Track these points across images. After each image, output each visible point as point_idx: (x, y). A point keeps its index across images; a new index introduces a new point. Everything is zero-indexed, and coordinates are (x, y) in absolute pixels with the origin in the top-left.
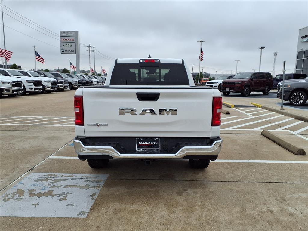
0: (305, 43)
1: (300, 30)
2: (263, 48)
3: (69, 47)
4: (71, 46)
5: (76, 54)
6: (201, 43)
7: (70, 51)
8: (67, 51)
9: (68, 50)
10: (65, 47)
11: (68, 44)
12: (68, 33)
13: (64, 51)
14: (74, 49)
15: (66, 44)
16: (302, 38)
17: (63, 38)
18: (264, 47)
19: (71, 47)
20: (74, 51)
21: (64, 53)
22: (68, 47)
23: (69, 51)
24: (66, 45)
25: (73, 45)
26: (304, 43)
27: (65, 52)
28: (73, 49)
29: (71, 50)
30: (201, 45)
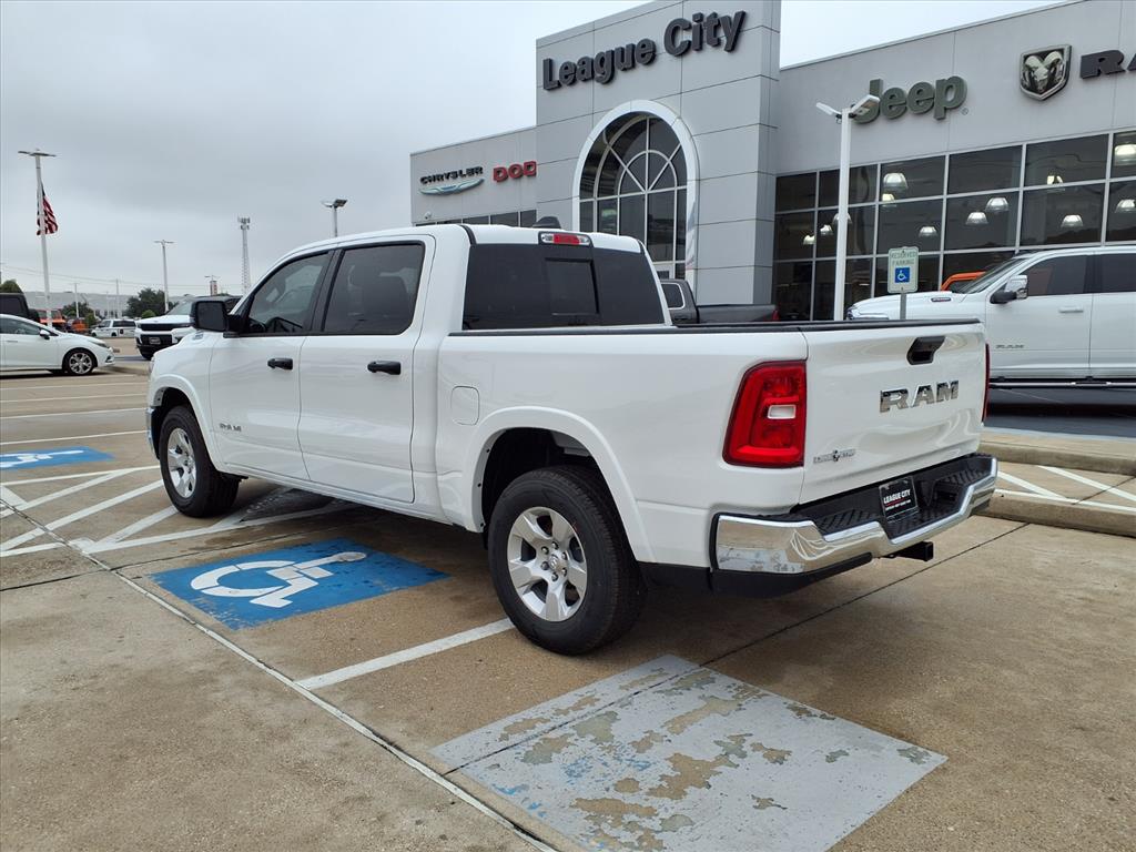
0: (436, 198)
1: (412, 155)
2: (340, 203)
6: (38, 162)
16: (423, 180)
18: (345, 202)
26: (431, 198)
30: (38, 168)
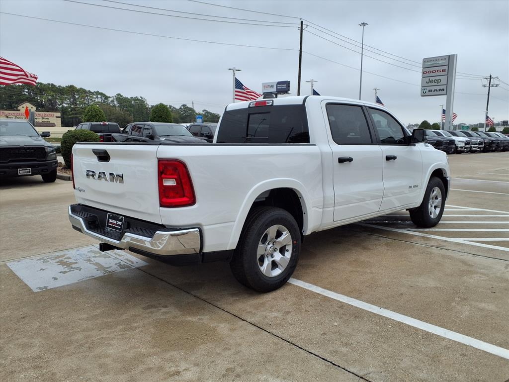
3: (436, 84)
4: (439, 81)
5: (446, 94)
7: (437, 91)
8: (431, 91)
9: (433, 88)
10: (430, 84)
11: (433, 79)
12: (436, 60)
13: (427, 91)
14: (444, 87)
15: (431, 78)
17: (427, 70)
19: (439, 84)
20: (443, 90)
21: (426, 94)
22: (434, 84)
23: (434, 91)
24: (430, 81)
25: (444, 80)
27: (428, 93)
28: (441, 87)
29: (438, 88)
